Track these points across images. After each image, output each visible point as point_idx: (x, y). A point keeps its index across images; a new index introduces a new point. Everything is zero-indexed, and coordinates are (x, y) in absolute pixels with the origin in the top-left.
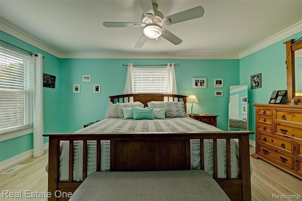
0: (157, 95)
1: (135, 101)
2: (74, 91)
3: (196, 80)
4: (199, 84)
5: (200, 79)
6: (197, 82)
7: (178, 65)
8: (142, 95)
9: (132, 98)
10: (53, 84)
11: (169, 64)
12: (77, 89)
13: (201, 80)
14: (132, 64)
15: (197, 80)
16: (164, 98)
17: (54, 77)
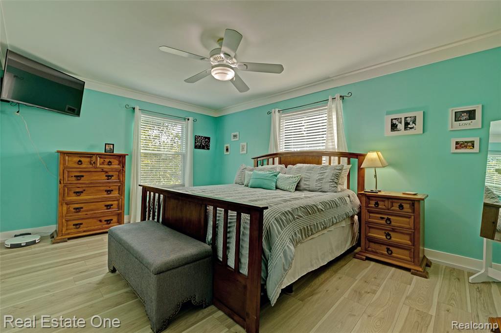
0: (310, 154)
1: (280, 163)
2: (225, 153)
3: (392, 120)
4: (401, 126)
5: (402, 116)
6: (397, 123)
7: (350, 94)
8: (289, 155)
9: (277, 160)
10: (207, 145)
11: (330, 98)
12: (227, 150)
13: (406, 118)
14: (277, 110)
15: (395, 119)
16: (323, 159)
17: (209, 138)
